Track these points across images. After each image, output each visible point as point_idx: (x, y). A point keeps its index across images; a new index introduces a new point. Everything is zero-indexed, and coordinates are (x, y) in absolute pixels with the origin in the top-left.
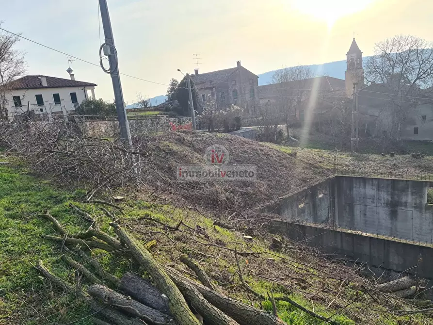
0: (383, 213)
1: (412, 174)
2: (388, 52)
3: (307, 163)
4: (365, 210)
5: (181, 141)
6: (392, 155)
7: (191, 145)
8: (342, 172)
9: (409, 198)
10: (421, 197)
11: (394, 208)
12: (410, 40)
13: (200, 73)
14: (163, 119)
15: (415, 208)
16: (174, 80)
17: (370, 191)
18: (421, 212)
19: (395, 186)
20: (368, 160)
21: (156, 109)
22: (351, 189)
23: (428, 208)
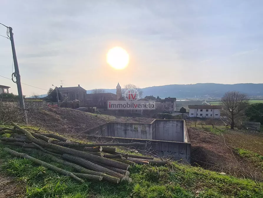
0: (123, 133)
1: (131, 121)
3: (101, 119)
4: (118, 132)
5: (51, 110)
6: (127, 117)
7: (55, 112)
8: (111, 121)
9: (129, 128)
10: (132, 127)
11: (125, 131)
13: (63, 87)
14: (44, 103)
15: (131, 131)
16: (51, 89)
17: (119, 126)
18: (132, 132)
19: (126, 125)
20: (120, 118)
21: (41, 99)
22: (114, 126)
23: (134, 130)
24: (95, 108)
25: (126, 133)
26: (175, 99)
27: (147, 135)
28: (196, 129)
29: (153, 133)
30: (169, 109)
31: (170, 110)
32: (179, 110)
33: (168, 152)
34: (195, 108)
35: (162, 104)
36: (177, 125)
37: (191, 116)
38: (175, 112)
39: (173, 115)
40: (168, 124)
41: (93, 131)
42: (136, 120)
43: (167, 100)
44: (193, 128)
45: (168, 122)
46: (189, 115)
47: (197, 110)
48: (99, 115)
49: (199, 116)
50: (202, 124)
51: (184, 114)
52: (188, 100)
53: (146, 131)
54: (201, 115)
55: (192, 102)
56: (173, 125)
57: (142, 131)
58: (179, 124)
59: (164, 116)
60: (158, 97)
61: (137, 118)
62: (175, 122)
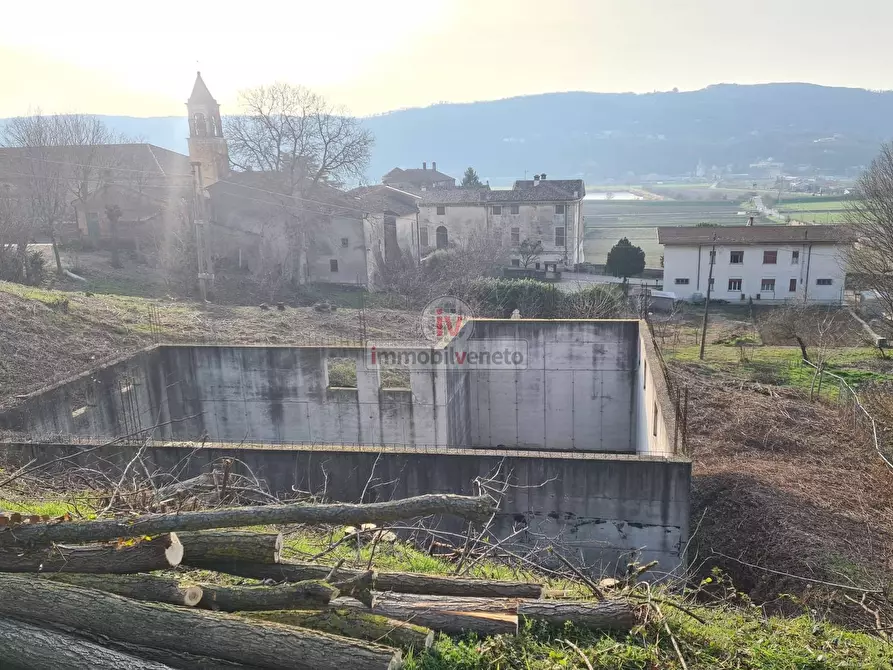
0: (258, 411)
1: (310, 336)
2: (266, 111)
3: (95, 324)
4: (224, 410)
6: (281, 308)
9: (299, 380)
10: (319, 375)
11: (275, 398)
12: (301, 94)
15: (312, 396)
17: (229, 372)
18: (321, 403)
19: (273, 359)
20: (232, 316)
22: (192, 371)
23: (331, 395)
24: (44, 248)
25: (276, 413)
26: (577, 186)
27: (416, 420)
28: (708, 373)
29: (452, 408)
30: (541, 252)
31: (551, 258)
32: (603, 261)
33: (554, 516)
34: (700, 246)
35: (497, 219)
36: (599, 350)
37: (672, 295)
38: (581, 269)
39: (570, 287)
40: (541, 349)
41: (51, 405)
42: (339, 329)
43: (529, 192)
44: (691, 369)
45: (541, 338)
46: (660, 288)
47: (713, 254)
48: (77, 300)
49: (721, 292)
50: (740, 344)
51: (631, 281)
52: (655, 197)
53: (410, 393)
54: (735, 284)
55: (682, 202)
56: (576, 349)
57: (381, 396)
58: (613, 347)
59: (511, 299)
60: (471, 177)
61: (347, 315)
62: (588, 335)
